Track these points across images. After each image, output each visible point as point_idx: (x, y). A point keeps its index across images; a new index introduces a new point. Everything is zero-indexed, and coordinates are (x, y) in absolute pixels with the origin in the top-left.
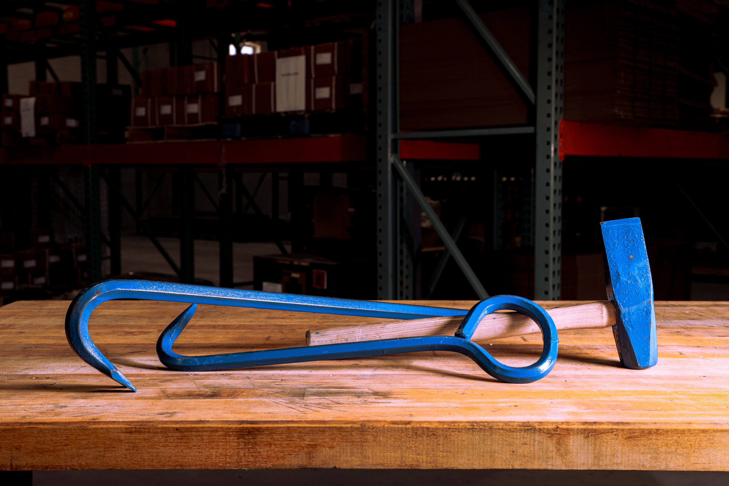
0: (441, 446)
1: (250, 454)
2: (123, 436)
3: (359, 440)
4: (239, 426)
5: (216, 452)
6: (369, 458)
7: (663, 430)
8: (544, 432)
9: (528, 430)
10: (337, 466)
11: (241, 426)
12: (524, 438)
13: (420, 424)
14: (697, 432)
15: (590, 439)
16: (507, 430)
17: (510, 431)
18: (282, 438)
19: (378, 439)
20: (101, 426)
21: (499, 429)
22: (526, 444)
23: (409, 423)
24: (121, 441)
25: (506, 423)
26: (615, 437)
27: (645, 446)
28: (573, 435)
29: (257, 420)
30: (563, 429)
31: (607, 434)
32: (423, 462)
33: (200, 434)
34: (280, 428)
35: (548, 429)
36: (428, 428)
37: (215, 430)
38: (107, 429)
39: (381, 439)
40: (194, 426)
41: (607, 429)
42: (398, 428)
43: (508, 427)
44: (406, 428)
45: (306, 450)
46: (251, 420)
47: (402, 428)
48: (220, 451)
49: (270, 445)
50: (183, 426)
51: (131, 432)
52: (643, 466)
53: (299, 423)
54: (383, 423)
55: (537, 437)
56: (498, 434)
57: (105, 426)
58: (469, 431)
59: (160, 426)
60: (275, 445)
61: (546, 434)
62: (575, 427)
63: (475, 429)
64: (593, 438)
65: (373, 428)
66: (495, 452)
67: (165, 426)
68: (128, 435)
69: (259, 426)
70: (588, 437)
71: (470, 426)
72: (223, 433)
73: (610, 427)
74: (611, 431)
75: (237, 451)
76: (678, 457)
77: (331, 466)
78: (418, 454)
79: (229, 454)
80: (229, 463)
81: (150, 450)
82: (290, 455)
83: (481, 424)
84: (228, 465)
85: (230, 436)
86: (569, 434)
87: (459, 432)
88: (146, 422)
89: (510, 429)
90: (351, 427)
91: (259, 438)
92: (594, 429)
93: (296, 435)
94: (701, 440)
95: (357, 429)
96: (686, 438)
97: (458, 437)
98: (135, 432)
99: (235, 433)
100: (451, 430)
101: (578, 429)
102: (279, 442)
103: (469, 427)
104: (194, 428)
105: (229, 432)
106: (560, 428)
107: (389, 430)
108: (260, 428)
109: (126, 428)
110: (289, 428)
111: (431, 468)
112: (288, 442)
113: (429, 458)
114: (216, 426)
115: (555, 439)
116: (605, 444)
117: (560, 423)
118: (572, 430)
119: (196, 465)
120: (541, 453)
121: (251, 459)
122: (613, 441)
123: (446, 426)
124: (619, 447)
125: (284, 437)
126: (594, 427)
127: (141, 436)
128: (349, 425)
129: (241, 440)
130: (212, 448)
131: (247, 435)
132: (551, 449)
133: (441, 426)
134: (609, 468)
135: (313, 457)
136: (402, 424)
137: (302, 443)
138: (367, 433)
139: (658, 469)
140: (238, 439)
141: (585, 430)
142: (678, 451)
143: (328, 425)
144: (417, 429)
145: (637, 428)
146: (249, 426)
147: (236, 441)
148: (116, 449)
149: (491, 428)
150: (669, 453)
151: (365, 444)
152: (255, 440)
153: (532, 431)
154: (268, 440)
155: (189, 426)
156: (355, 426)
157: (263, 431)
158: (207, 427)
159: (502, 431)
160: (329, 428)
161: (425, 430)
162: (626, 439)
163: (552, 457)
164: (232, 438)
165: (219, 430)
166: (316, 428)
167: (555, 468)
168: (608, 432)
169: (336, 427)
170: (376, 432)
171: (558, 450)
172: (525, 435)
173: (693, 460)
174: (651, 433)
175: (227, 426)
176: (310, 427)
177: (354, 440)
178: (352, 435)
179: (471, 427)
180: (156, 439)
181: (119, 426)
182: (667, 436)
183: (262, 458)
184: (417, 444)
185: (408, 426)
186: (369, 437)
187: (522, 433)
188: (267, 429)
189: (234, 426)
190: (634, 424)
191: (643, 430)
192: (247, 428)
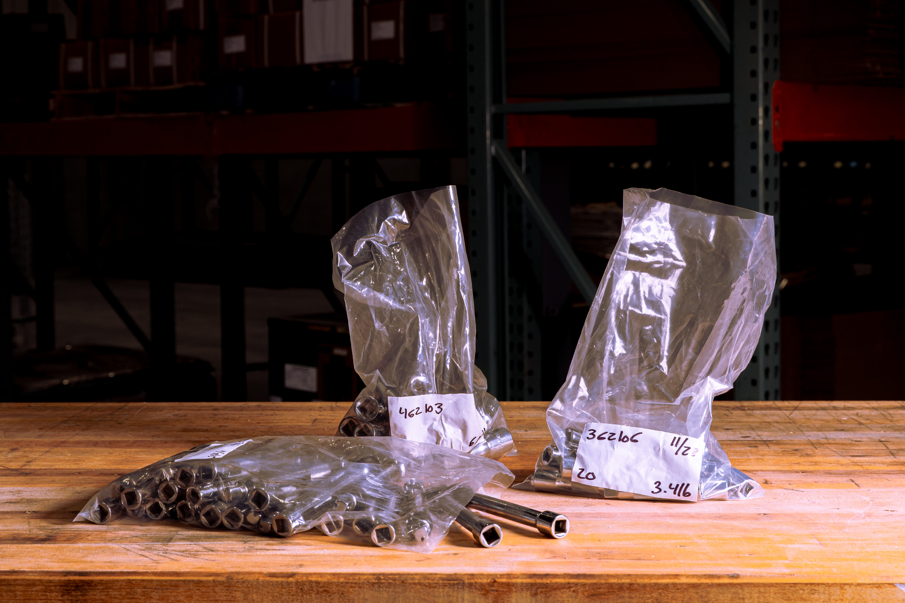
3: (225, 598)
4: (63, 578)
7: (638, 584)
8: (476, 588)
9: (454, 584)
11: (66, 578)
12: (449, 596)
13: (307, 577)
14: (685, 586)
15: (539, 597)
16: (426, 586)
17: (430, 586)
18: (121, 595)
19: (250, 597)
21: (415, 584)
23: (293, 575)
25: (425, 576)
26: (574, 594)
28: (516, 592)
29: (89, 570)
30: (502, 583)
31: (562, 590)
33: (12, 588)
34: (118, 581)
35: (482, 584)
36: (317, 583)
37: (31, 584)
39: (255, 596)
41: (561, 584)
42: (277, 582)
43: (427, 581)
44: (287, 582)
46: (80, 570)
47: (282, 582)
53: (144, 575)
54: (257, 576)
55: (467, 595)
56: (413, 590)
58: (373, 586)
61: (479, 590)
62: (519, 581)
63: (382, 583)
64: (543, 595)
65: (244, 582)
69: (90, 578)
70: (536, 594)
71: (375, 579)
72: (43, 587)
73: (567, 580)
74: (568, 586)
83: (391, 577)
85: (51, 591)
86: (510, 591)
87: (360, 587)
89: (429, 584)
90: (213, 580)
91: (90, 595)
92: (544, 584)
93: (139, 590)
94: (690, 598)
95: (222, 583)
96: (670, 595)
97: (359, 594)
99: (58, 588)
100: (349, 585)
101: (522, 583)
103: (374, 581)
104: (4, 580)
105: (50, 586)
106: (497, 582)
107: (265, 584)
108: (92, 581)
110: (130, 581)
114: (33, 577)
115: (491, 598)
117: (499, 576)
118: (514, 585)
122: (570, 599)
123: (342, 580)
125: (124, 593)
126: (545, 581)
128: (211, 578)
129: (66, 597)
131: (74, 590)
133: (335, 580)
136: (283, 577)
138: (235, 589)
140: (62, 596)
141: (532, 585)
143: (181, 578)
144: (303, 583)
145: (603, 581)
146: (77, 578)
147: (60, 598)
149: (403, 582)
152: (86, 597)
153: (460, 587)
154: (103, 597)
156: (220, 579)
157: (96, 585)
158: (21, 580)
159: (419, 587)
160: (184, 581)
161: (314, 584)
162: (588, 597)
164: (54, 594)
165: (37, 583)
166: (166, 581)
168: (563, 588)
169: (193, 581)
170: (248, 587)
172: (451, 593)
174: (623, 589)
175: (47, 578)
176: (158, 581)
177: (218, 598)
178: (214, 592)
179: (377, 581)
182: (645, 593)
185: (291, 579)
186: (238, 594)
187: (447, 589)
188: (101, 582)
189: (57, 578)
190: (600, 576)
191: (611, 585)
192: (74, 581)
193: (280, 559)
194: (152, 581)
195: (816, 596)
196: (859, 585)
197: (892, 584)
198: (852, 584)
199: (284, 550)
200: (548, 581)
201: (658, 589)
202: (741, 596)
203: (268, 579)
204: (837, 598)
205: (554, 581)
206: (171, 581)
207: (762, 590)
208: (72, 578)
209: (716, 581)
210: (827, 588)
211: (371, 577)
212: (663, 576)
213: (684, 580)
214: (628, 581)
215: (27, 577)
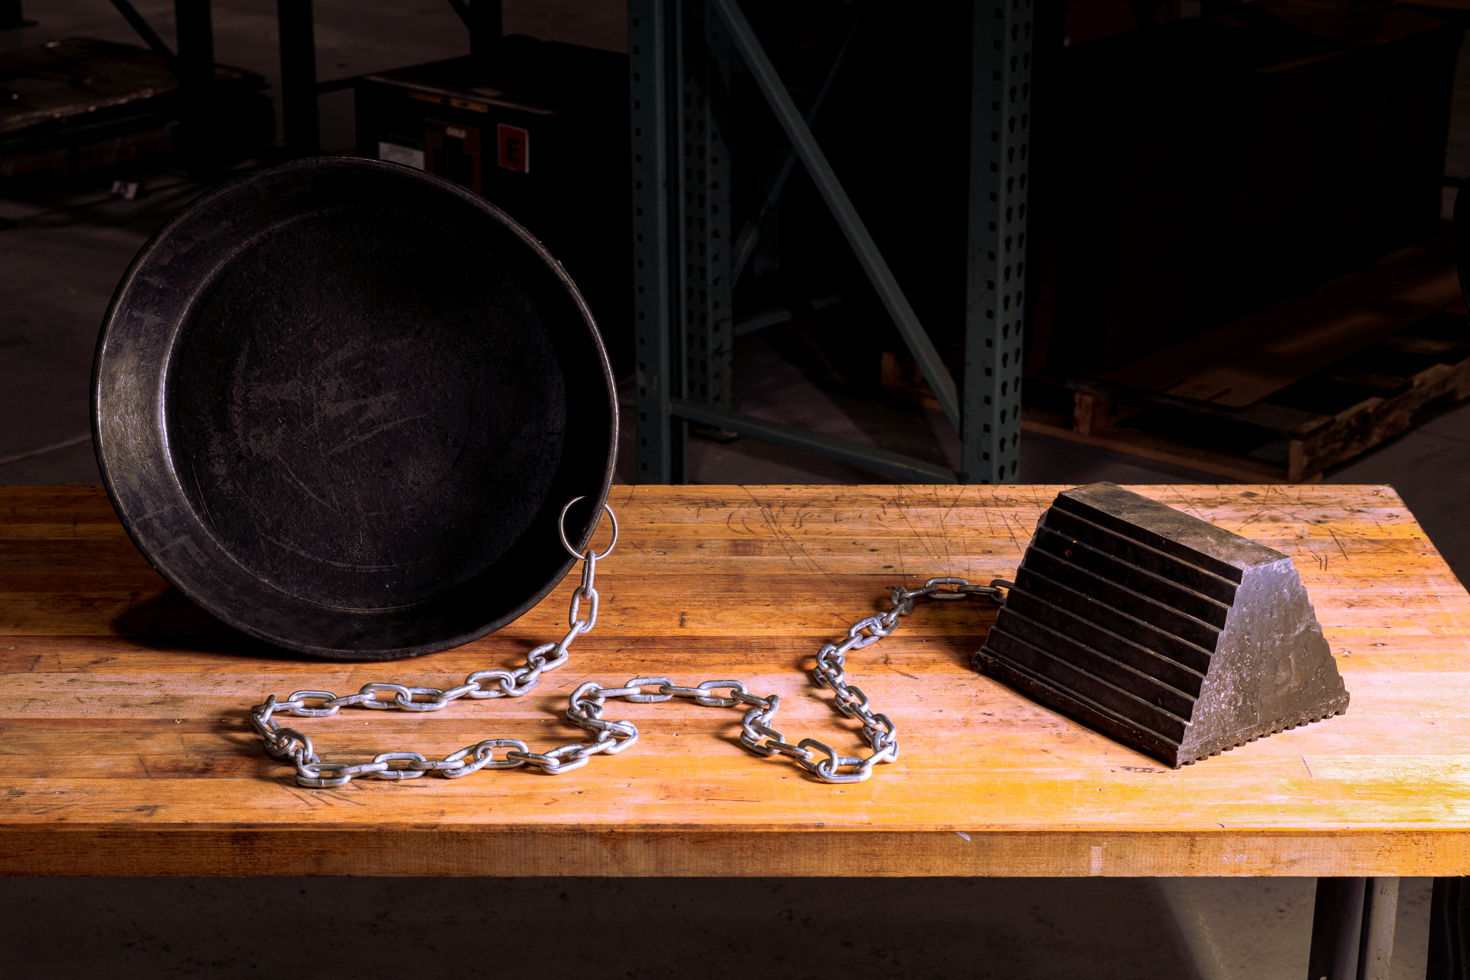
0: (474, 852)
1: (248, 861)
2: (96, 840)
3: (377, 846)
4: (232, 830)
5: (207, 859)
6: (389, 865)
7: (737, 833)
8: (596, 837)
9: (577, 834)
10: (352, 874)
11: (235, 830)
12: (573, 843)
13: (449, 828)
14: (777, 835)
15: (651, 843)
16: (553, 835)
17: (556, 835)
18: (284, 844)
19: (398, 845)
20: (70, 830)
21: (543, 833)
22: (576, 850)
23: (435, 826)
24: (94, 846)
25: (552, 827)
26: (681, 841)
27: (716, 850)
28: (631, 840)
29: (255, 821)
30: (619, 833)
32: (454, 869)
33: (187, 839)
34: (281, 832)
35: (601, 834)
36: (458, 833)
37: (203, 835)
38: (77, 833)
40: (179, 830)
41: (670, 833)
42: (422, 832)
43: (554, 831)
44: (431, 832)
45: (314, 856)
46: (247, 822)
47: (427, 833)
48: (212, 857)
49: (271, 851)
50: (166, 830)
51: (105, 837)
52: (715, 872)
53: (303, 827)
54: (404, 827)
55: (588, 842)
56: (541, 839)
57: (75, 830)
58: (507, 835)
59: (139, 830)
60: (277, 851)
61: (599, 838)
62: (634, 831)
63: (514, 834)
64: (655, 843)
65: (393, 832)
66: (538, 859)
67: (145, 830)
68: (102, 839)
69: (257, 830)
70: (649, 841)
71: (508, 829)
72: (215, 838)
73: (675, 830)
74: (676, 835)
75: (232, 857)
76: (755, 862)
77: (345, 874)
78: (448, 861)
79: (222, 861)
80: (223, 870)
81: (129, 856)
82: (295, 862)
83: (522, 827)
84: (222, 872)
85: (222, 841)
86: (626, 839)
87: (495, 837)
88: (122, 824)
89: (556, 833)
90: (366, 832)
91: (257, 844)
92: (655, 833)
93: (300, 840)
94: (782, 845)
95: (373, 834)
96: (764, 842)
97: (495, 842)
98: (111, 836)
99: (228, 838)
100: (485, 834)
101: (636, 833)
102: (281, 848)
103: (507, 831)
104: (180, 832)
105: (221, 836)
106: (615, 832)
107: (412, 834)
108: (258, 833)
109: (100, 833)
110: (292, 832)
111: (464, 875)
112: (292, 848)
113: (460, 866)
114: (205, 830)
115: (609, 845)
116: (669, 849)
117: (616, 827)
118: (630, 834)
119: (185, 873)
120: (593, 860)
121: (249, 866)
122: (678, 845)
123: (479, 830)
124: (686, 853)
125: (287, 842)
126: (656, 831)
127: (118, 841)
128: (364, 830)
129: (235, 846)
130: (202, 854)
131: (243, 840)
132: (604, 855)
133: (473, 831)
134: (675, 875)
135: (323, 864)
136: (427, 828)
137: (309, 849)
138: (385, 838)
139: (732, 875)
140: (232, 844)
141: (645, 834)
142: (755, 855)
143: (338, 830)
144: (445, 833)
145: (707, 831)
146: (244, 830)
147: (230, 846)
148: (89, 854)
149: (533, 832)
150: (744, 858)
151: (383, 850)
152: (253, 846)
153: (582, 836)
154: (268, 846)
155: (173, 830)
156: (371, 830)
157: (262, 836)
158: (194, 832)
159: (546, 836)
160: (340, 832)
161: (455, 835)
162: (693, 843)
163: (607, 864)
164: (225, 843)
165: (209, 834)
166: (323, 832)
167: (610, 875)
168: (672, 836)
169: (348, 832)
170: (396, 837)
171: (614, 856)
172: (575, 841)
173: (772, 866)
174: (723, 837)
175: (218, 830)
176: (317, 832)
177: (370, 846)
178: (367, 841)
179: (510, 832)
180: (135, 844)
181: (91, 830)
182: (743, 840)
183: (262, 865)
184: (446, 850)
185: (434, 830)
186: (388, 843)
187: (571, 838)
188: (266, 833)
189: (227, 830)
190: (704, 826)
191: (714, 834)
192: (243, 833)
193: (423, 801)
194: (311, 832)
195: (889, 841)
196: (926, 833)
197: (954, 832)
198: (920, 832)
199: (425, 786)
200: (659, 831)
201: (754, 837)
202: (825, 842)
203: (414, 830)
204: (907, 843)
205: (664, 830)
206: (328, 832)
207: (843, 837)
208: (240, 830)
209: (804, 830)
210: (898, 836)
211: (505, 828)
212: (758, 826)
213: (776, 830)
214: (728, 830)
215: (200, 830)
